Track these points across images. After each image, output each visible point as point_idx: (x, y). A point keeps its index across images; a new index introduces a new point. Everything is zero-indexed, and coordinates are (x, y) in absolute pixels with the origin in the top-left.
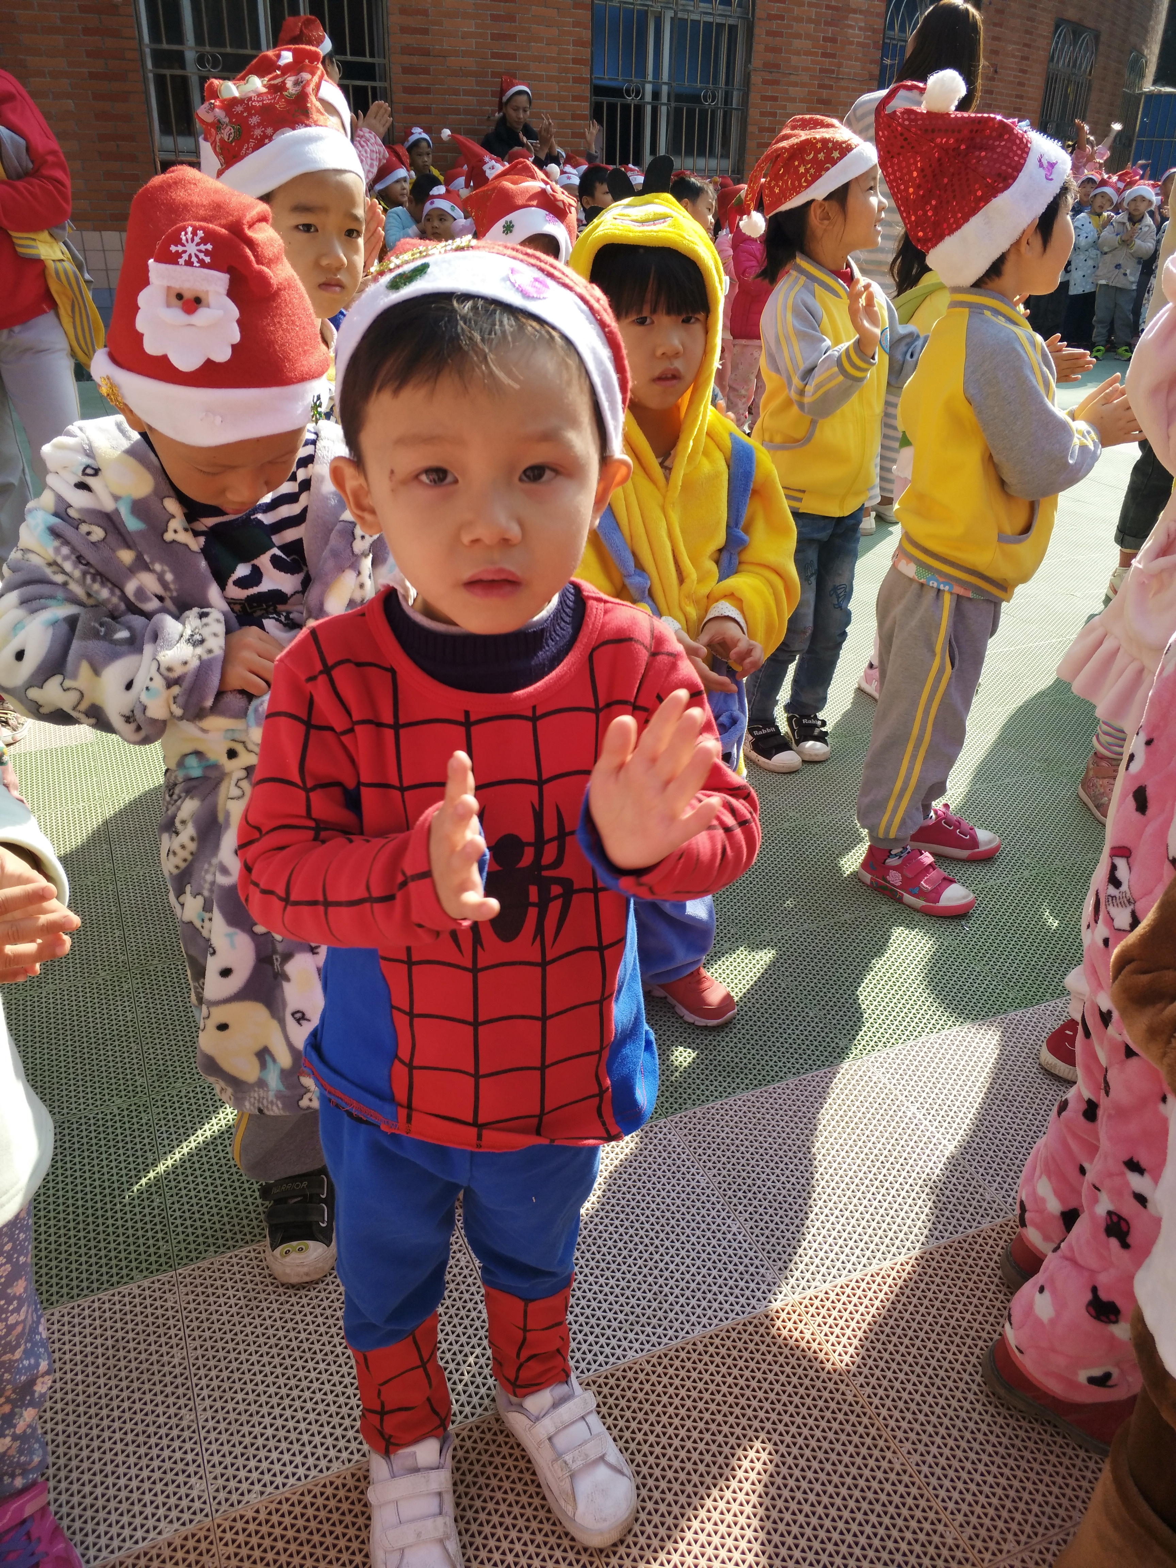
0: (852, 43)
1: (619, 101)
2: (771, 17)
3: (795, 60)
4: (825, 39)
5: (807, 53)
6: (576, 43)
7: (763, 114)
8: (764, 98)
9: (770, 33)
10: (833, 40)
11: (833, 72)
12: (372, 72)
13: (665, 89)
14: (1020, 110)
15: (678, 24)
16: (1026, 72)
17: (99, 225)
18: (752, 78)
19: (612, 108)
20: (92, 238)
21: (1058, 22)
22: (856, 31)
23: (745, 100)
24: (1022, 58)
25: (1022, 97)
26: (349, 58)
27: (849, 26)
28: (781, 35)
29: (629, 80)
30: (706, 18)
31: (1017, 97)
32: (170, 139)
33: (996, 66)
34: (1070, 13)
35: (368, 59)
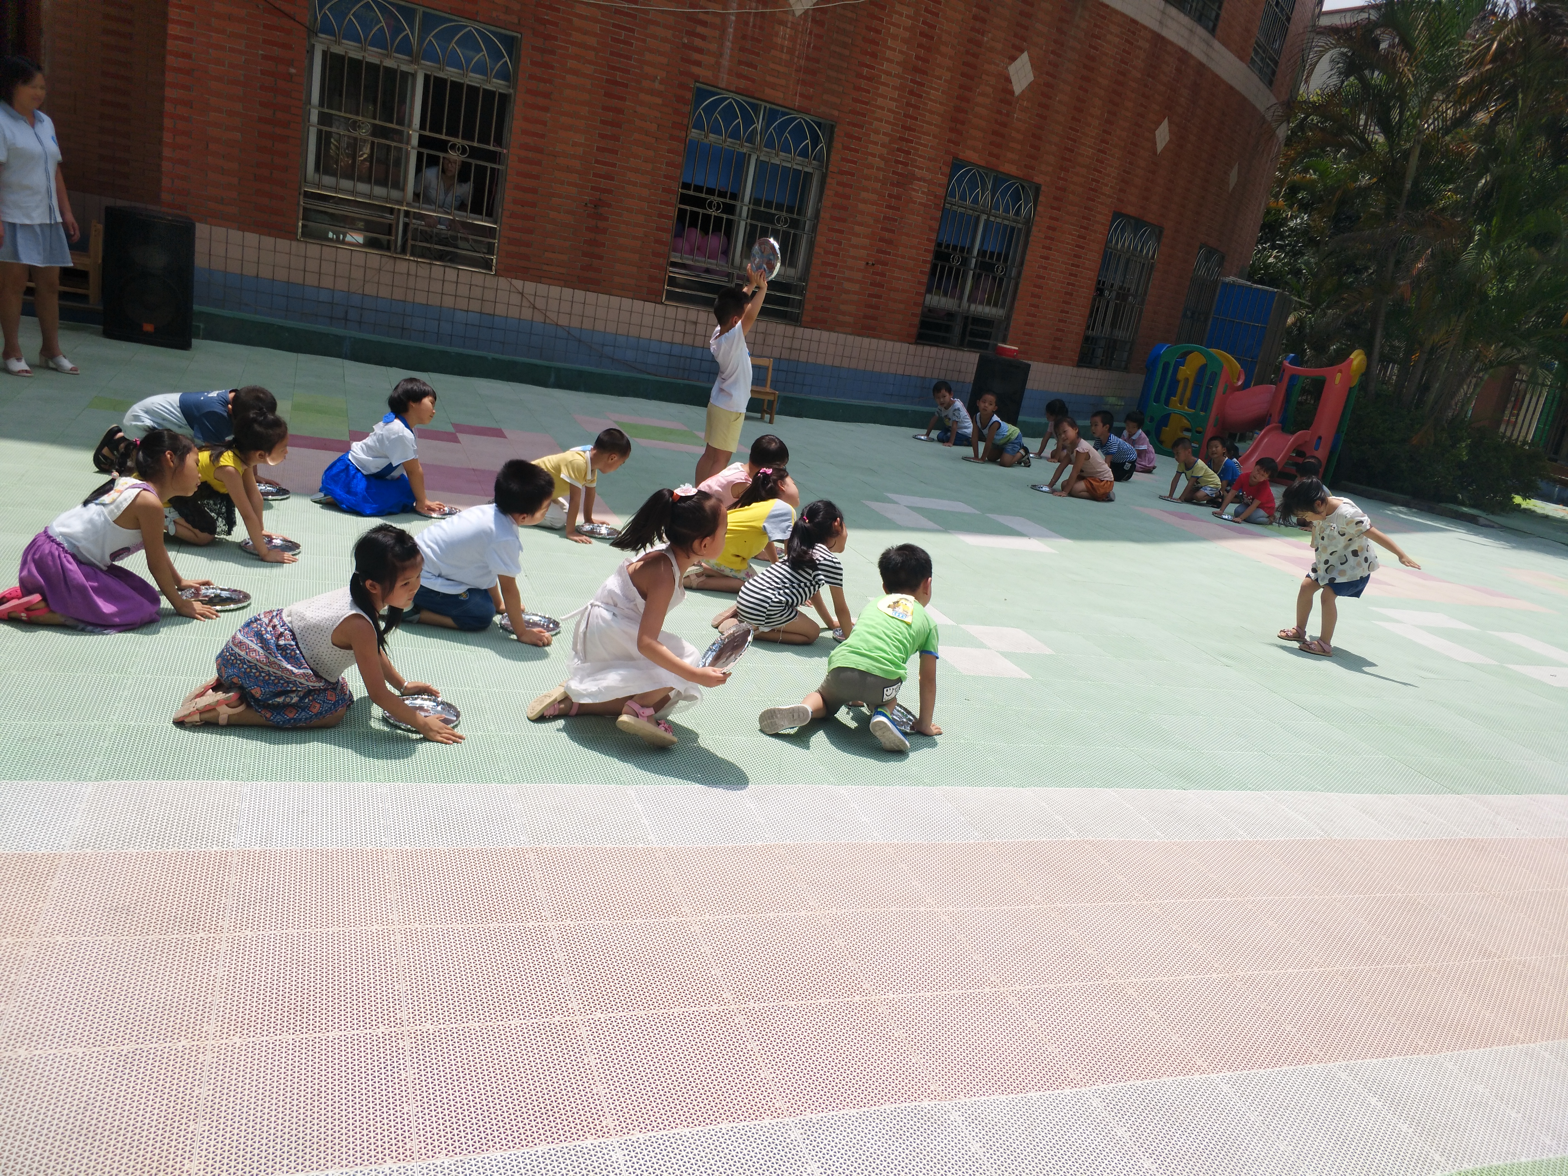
0: (915, 202)
1: (701, 211)
2: (842, 172)
3: (861, 206)
4: (890, 196)
5: (872, 203)
6: (668, 164)
7: (828, 241)
8: (831, 230)
9: (838, 184)
10: (898, 198)
11: (896, 220)
12: (493, 157)
13: (745, 209)
14: (1076, 276)
15: (760, 164)
16: (1083, 248)
17: (244, 227)
18: (822, 214)
19: (694, 215)
20: (235, 235)
21: (1117, 215)
22: (919, 194)
23: (814, 229)
24: (1079, 236)
25: (1078, 266)
26: (475, 144)
27: (914, 190)
28: (850, 186)
29: (712, 198)
30: (785, 164)
31: (1073, 265)
32: (317, 176)
33: (1052, 239)
34: (1130, 210)
35: (491, 148)
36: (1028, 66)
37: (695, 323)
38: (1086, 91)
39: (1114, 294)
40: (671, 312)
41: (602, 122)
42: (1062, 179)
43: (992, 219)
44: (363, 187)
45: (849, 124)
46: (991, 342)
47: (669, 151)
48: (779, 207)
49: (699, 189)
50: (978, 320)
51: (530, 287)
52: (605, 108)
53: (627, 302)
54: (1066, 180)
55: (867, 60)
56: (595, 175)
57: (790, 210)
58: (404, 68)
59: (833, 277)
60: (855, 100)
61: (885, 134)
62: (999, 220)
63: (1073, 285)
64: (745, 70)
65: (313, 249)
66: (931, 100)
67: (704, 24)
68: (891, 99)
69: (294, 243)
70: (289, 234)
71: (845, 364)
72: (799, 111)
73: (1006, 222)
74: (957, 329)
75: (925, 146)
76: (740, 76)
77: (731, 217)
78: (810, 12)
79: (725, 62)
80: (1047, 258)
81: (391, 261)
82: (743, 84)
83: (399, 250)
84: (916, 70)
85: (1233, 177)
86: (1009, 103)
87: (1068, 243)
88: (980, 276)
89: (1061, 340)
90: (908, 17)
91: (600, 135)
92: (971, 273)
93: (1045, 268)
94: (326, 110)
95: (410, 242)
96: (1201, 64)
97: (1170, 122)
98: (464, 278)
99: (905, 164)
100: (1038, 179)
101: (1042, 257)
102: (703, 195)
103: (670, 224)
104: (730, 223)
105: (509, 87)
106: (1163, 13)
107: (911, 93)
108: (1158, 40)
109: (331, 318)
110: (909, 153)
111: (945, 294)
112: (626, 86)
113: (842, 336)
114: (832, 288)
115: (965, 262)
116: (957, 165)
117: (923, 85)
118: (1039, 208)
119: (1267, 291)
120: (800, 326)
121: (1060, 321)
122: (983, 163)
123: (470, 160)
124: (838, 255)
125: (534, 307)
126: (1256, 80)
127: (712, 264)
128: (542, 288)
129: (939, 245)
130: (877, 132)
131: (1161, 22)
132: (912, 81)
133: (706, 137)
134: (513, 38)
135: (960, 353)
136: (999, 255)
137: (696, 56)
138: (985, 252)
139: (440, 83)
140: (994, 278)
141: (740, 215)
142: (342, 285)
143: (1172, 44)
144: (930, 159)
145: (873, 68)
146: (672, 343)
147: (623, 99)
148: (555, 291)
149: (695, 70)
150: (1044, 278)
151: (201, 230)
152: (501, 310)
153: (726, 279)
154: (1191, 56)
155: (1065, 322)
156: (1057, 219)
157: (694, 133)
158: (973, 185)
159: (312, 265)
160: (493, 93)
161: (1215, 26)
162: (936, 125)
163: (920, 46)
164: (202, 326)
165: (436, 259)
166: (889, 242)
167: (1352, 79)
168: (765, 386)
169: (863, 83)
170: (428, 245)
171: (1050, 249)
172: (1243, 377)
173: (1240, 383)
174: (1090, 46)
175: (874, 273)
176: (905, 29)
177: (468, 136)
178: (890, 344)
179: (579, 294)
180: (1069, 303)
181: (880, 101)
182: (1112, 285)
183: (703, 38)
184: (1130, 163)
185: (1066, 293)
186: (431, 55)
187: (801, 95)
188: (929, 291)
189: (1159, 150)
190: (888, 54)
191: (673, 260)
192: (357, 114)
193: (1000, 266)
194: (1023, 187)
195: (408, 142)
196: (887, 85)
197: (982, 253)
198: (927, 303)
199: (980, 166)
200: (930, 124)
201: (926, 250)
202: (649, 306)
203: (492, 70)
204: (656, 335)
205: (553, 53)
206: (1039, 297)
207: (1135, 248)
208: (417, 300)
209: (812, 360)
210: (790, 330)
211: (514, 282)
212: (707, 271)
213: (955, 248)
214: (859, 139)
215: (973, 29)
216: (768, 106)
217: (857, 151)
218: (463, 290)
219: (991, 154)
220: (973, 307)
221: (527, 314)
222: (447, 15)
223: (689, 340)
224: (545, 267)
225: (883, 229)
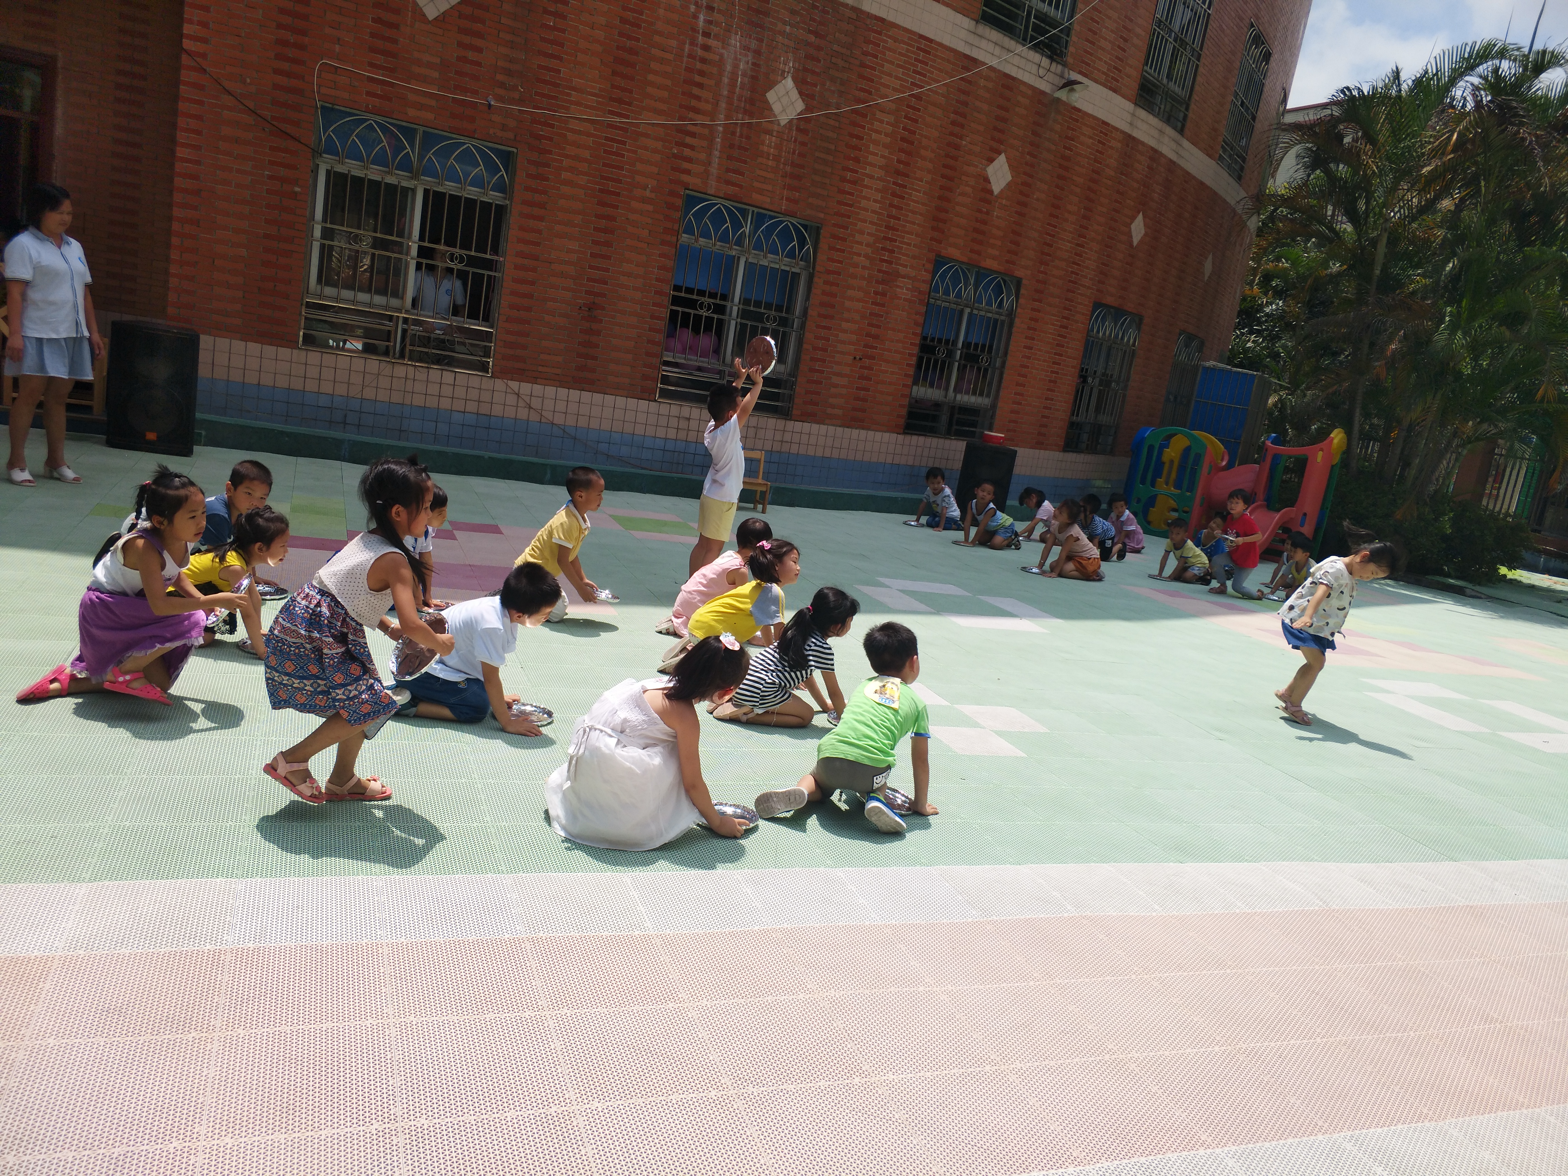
0: (900, 298)
1: (692, 312)
2: (829, 272)
3: (847, 304)
4: (876, 293)
5: (858, 300)
6: (660, 268)
7: (816, 338)
8: (818, 326)
9: (826, 283)
10: (884, 294)
11: (882, 316)
12: (490, 265)
13: (735, 309)
14: (1059, 364)
15: (749, 266)
16: (1065, 337)
17: (246, 337)
18: (810, 311)
19: (686, 316)
20: (238, 345)
21: (1097, 305)
22: (904, 290)
23: (803, 326)
24: (1061, 326)
25: (1061, 355)
26: (473, 253)
27: (898, 287)
28: (837, 285)
29: (703, 299)
30: (772, 265)
31: (1056, 354)
32: (319, 287)
33: (1035, 330)
34: (1109, 300)
35: (488, 256)
36: (1006, 167)
37: (689, 419)
38: (1063, 189)
39: (1097, 381)
40: (664, 409)
41: (595, 229)
42: (1042, 272)
43: (975, 312)
44: (363, 297)
45: (834, 225)
46: (978, 430)
47: (660, 255)
48: (768, 306)
49: (690, 291)
50: (965, 410)
51: (526, 388)
52: (597, 216)
53: (621, 401)
54: (1046, 274)
55: (851, 164)
56: (589, 280)
57: (779, 308)
58: (405, 184)
59: (823, 372)
60: (839, 203)
61: (868, 234)
62: (982, 313)
63: (1057, 373)
64: (733, 177)
65: (314, 357)
66: (913, 201)
67: (693, 135)
68: (875, 201)
69: (295, 352)
70: (292, 344)
71: (835, 455)
72: (785, 214)
73: (990, 315)
74: (944, 418)
75: (909, 244)
76: (728, 183)
77: (721, 317)
78: (795, 121)
79: (714, 170)
80: (1031, 348)
81: (390, 366)
82: (731, 190)
83: (397, 355)
84: (898, 173)
85: (1208, 267)
86: (988, 202)
87: (1050, 333)
88: (965, 366)
89: (1046, 426)
90: (888, 123)
91: (594, 242)
92: (957, 364)
93: (1029, 358)
94: (329, 226)
95: (408, 348)
96: (1171, 161)
97: (1144, 217)
98: (460, 380)
99: (889, 262)
100: (1019, 273)
101: (1025, 347)
102: (695, 297)
103: (662, 325)
104: (721, 323)
105: (505, 199)
106: (1133, 115)
107: (894, 194)
108: (1129, 140)
109: (331, 422)
110: (893, 252)
111: (932, 385)
112: (618, 194)
113: (831, 429)
114: (821, 383)
115: (950, 354)
116: (939, 261)
117: (905, 187)
118: (1021, 301)
119: (1247, 374)
120: (791, 420)
121: (1045, 408)
122: (965, 259)
123: (467, 269)
124: (826, 350)
125: (530, 408)
126: (1225, 175)
127: (704, 362)
128: (538, 389)
129: (925, 338)
130: (862, 232)
131: (1131, 124)
132: (894, 183)
133: (697, 241)
134: (509, 153)
135: (948, 442)
136: (984, 346)
137: (686, 165)
138: (969, 344)
139: (439, 197)
140: (979, 369)
141: (730, 315)
142: (341, 390)
143: (1143, 143)
144: (914, 257)
145: (857, 172)
146: (666, 439)
147: (617, 207)
148: (550, 391)
149: (685, 178)
150: (1027, 367)
151: (205, 341)
152: (497, 410)
153: (717, 376)
154: (1161, 154)
155: (1050, 409)
156: (1039, 311)
157: (685, 238)
158: (956, 280)
159: (313, 372)
160: (490, 204)
161: (1183, 126)
162: (919, 225)
163: (901, 150)
164: (204, 433)
165: (433, 363)
166: (876, 337)
167: (1318, 172)
168: (757, 478)
169: (847, 187)
170: (426, 350)
171: (1033, 339)
172: (1226, 458)
173: (1224, 463)
174: (1065, 148)
175: (861, 367)
176: (886, 135)
177: (466, 246)
178: (879, 435)
179: (575, 394)
180: (1053, 391)
181: (864, 203)
182: (1095, 372)
183: (692, 148)
184: (1108, 256)
185: (1050, 381)
186: (429, 171)
187: (788, 199)
188: (916, 382)
189: (1135, 243)
190: (871, 158)
191: (665, 359)
192: (359, 228)
193: (984, 357)
194: (1005, 281)
195: (408, 253)
196: (871, 188)
197: (967, 345)
198: (914, 394)
199: (963, 263)
200: (914, 223)
201: (912, 344)
202: (643, 404)
203: (489, 183)
204: (650, 431)
205: (548, 166)
206: (1024, 386)
207: (1117, 336)
208: (415, 403)
209: (802, 451)
210: (781, 423)
211: (510, 383)
212: (699, 369)
213: (940, 341)
214: (845, 240)
215: (952, 134)
216: (756, 210)
217: (843, 251)
218: (460, 392)
219: (972, 251)
220: (959, 397)
221: (523, 414)
222: (445, 134)
223: (682, 435)
224: (540, 369)
225: (869, 325)
